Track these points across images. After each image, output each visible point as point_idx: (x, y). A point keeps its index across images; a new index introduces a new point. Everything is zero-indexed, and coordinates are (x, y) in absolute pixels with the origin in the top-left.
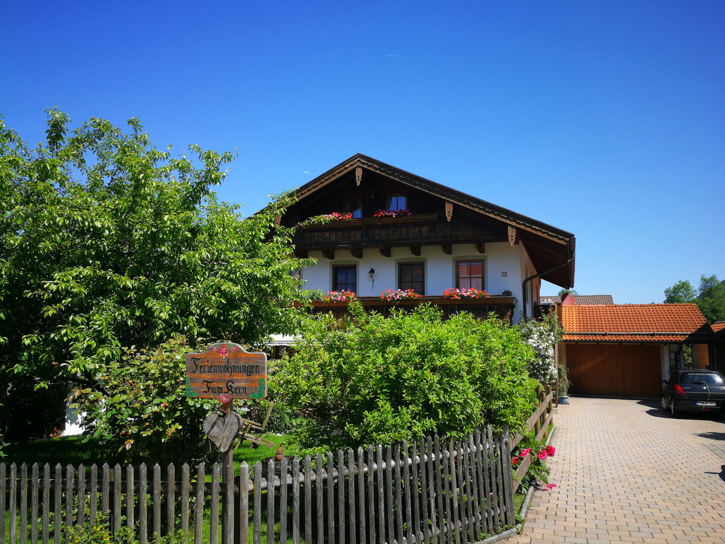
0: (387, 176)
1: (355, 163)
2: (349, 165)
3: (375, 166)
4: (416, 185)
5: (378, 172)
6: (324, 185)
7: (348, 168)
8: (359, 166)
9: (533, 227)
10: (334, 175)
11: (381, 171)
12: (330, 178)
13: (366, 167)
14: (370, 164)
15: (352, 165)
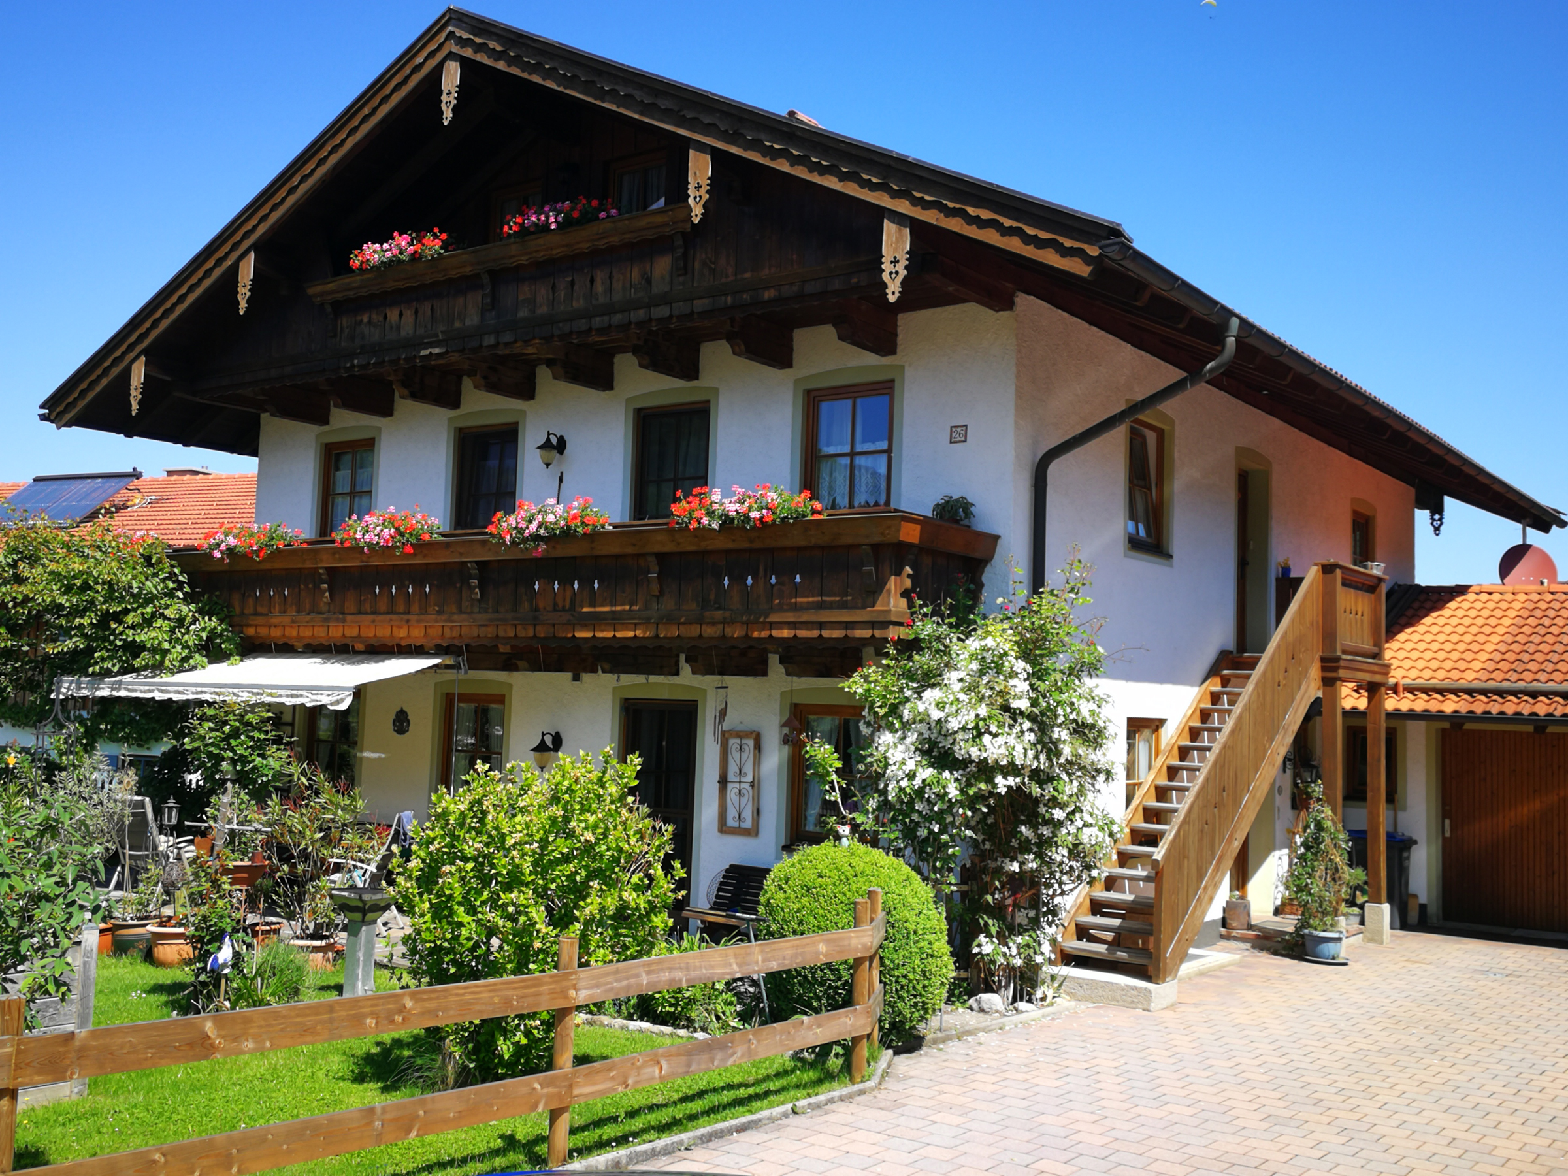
0: (525, 75)
1: (441, 46)
2: (424, 53)
3: (492, 44)
4: (603, 94)
5: (501, 65)
6: (358, 136)
7: (421, 65)
8: (451, 56)
9: (971, 211)
10: (386, 99)
11: (511, 62)
12: (374, 110)
13: (468, 53)
14: (478, 40)
15: (432, 54)
